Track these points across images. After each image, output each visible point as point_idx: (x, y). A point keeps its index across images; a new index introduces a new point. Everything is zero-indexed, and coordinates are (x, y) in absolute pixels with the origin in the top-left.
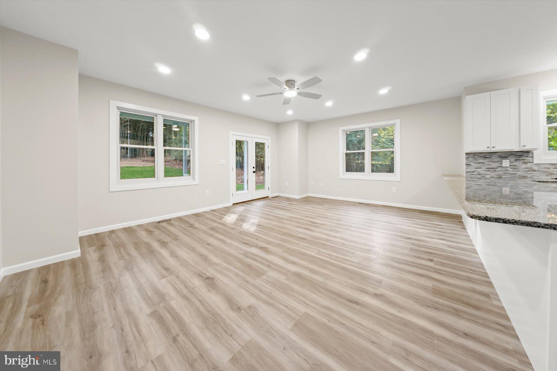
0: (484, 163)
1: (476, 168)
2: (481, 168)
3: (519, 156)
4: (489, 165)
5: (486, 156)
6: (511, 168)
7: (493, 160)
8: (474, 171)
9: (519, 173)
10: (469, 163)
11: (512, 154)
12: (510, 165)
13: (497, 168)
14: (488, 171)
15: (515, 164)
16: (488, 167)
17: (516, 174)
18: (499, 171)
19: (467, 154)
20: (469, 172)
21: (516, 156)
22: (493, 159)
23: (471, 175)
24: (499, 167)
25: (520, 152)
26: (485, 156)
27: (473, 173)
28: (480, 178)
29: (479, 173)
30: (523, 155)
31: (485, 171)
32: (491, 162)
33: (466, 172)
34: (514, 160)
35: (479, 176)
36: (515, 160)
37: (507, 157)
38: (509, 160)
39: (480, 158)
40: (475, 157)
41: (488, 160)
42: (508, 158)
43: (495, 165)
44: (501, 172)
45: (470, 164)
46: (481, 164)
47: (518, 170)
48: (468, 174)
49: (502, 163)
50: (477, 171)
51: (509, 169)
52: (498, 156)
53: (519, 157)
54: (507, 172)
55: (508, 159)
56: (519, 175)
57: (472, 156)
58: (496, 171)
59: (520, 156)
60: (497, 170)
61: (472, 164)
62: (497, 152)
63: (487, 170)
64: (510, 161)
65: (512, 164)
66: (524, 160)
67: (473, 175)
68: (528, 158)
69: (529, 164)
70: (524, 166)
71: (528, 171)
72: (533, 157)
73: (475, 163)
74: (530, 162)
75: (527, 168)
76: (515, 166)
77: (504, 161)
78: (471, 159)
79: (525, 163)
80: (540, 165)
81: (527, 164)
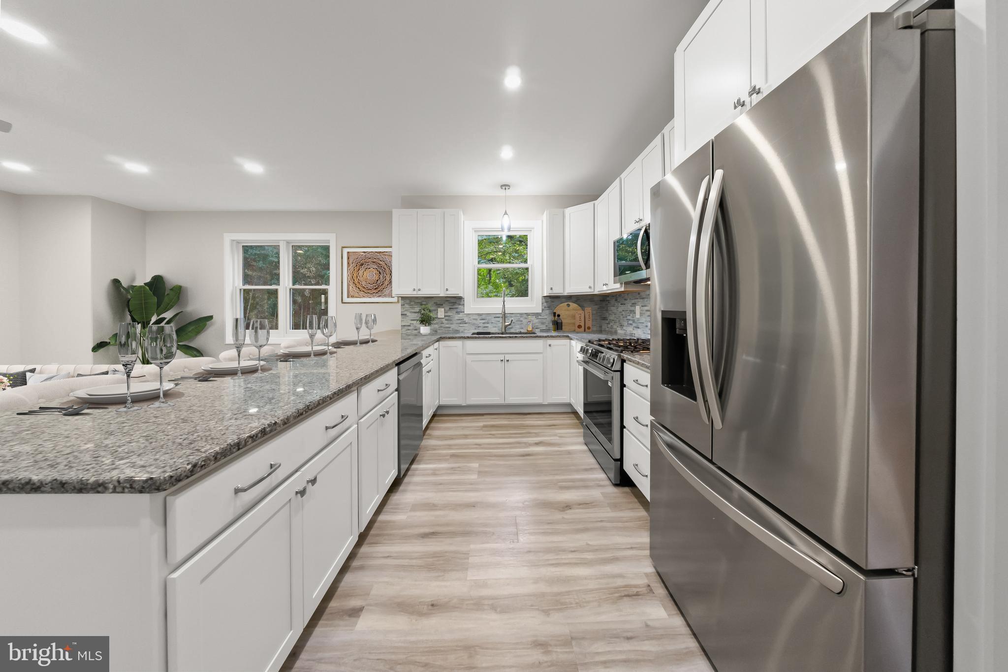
1: (412, 320)
3: (452, 303)
5: (423, 303)
6: (446, 320)
8: (411, 324)
9: (454, 327)
10: (405, 313)
11: (447, 301)
12: (445, 316)
15: (449, 314)
17: (450, 328)
18: (435, 324)
19: (402, 298)
20: (404, 326)
21: (450, 303)
23: (407, 330)
24: (435, 318)
25: (453, 299)
26: (421, 302)
27: (409, 328)
28: (416, 335)
29: (415, 327)
30: (456, 303)
33: (401, 325)
34: (447, 309)
35: (416, 331)
36: (450, 308)
37: (442, 305)
38: (443, 309)
40: (412, 303)
42: (444, 305)
44: (436, 326)
45: (406, 315)
46: (417, 314)
47: (452, 322)
48: (403, 329)
49: (438, 312)
50: (413, 324)
51: (444, 321)
52: (434, 303)
54: (443, 325)
55: (443, 307)
56: (453, 329)
57: (408, 301)
59: (454, 303)
61: (408, 314)
62: (432, 297)
64: (445, 310)
65: (446, 314)
66: (456, 308)
67: (409, 330)
68: (460, 306)
69: (461, 314)
70: (457, 317)
71: (460, 323)
72: (464, 304)
73: (411, 312)
74: (462, 312)
75: (459, 319)
76: (449, 316)
77: (439, 309)
78: (407, 306)
79: (458, 313)
80: (470, 316)
81: (459, 314)
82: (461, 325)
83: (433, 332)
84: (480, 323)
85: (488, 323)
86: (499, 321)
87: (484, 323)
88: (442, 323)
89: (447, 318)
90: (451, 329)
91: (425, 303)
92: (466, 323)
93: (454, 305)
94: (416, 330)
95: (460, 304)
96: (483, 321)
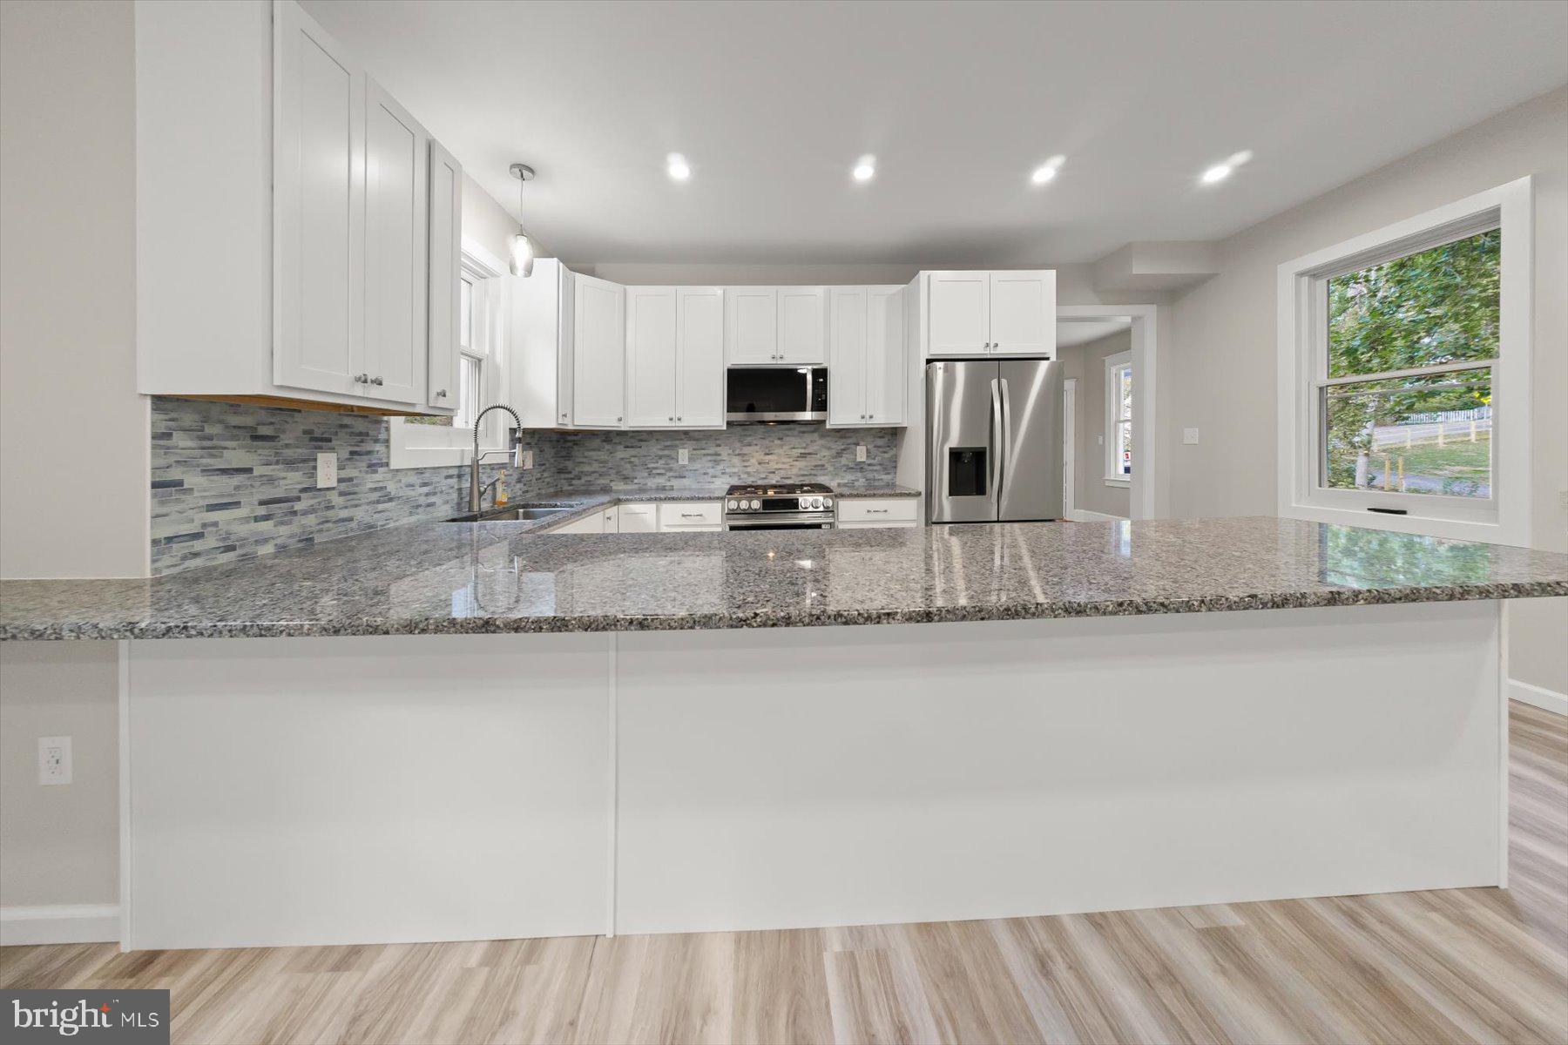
0: (249, 470)
1: (212, 508)
2: (239, 503)
3: (360, 434)
4: (271, 480)
5: (257, 430)
6: (341, 494)
7: (288, 453)
8: (204, 525)
9: (361, 514)
10: (174, 475)
11: (344, 423)
12: (340, 481)
13: (299, 499)
14: (267, 518)
15: (349, 472)
16: (265, 497)
17: (350, 519)
18: (305, 513)
19: (161, 402)
20: (169, 540)
21: (352, 434)
22: (287, 446)
23: (184, 558)
24: (305, 490)
26: (252, 427)
27: (198, 545)
28: (228, 574)
29: (225, 536)
30: (372, 430)
31: (257, 519)
32: (277, 463)
33: (155, 542)
34: (344, 453)
35: (229, 555)
36: (352, 453)
37: (329, 440)
38: (332, 457)
39: (234, 438)
40: (206, 429)
41: (265, 451)
42: (334, 443)
43: (292, 480)
44: (311, 520)
45: (179, 483)
46: (237, 480)
47: (356, 502)
48: (166, 560)
49: (315, 468)
50: (215, 524)
51: (337, 500)
52: (305, 432)
53: (359, 438)
54: (330, 513)
55: (332, 449)
56: (360, 524)
57: (186, 418)
58: (295, 513)
59: (364, 433)
60: (298, 506)
61: (192, 479)
63: (262, 511)
64: (337, 460)
65: (344, 474)
66: (369, 453)
67: (196, 555)
68: (378, 447)
69: (380, 470)
70: (371, 480)
71: (378, 502)
72: (387, 441)
73: (207, 471)
74: (382, 465)
75: (375, 489)
76: (350, 480)
77: (319, 455)
78: (181, 441)
79: (372, 467)
80: (400, 476)
81: (376, 472)
82: (380, 507)
83: (300, 545)
84: (420, 495)
85: (435, 494)
86: (453, 487)
87: (427, 495)
88: (330, 508)
89: (343, 486)
90: (353, 525)
91: (264, 430)
92: (391, 500)
93: (362, 441)
94: (232, 548)
95: (376, 441)
96: (425, 490)
